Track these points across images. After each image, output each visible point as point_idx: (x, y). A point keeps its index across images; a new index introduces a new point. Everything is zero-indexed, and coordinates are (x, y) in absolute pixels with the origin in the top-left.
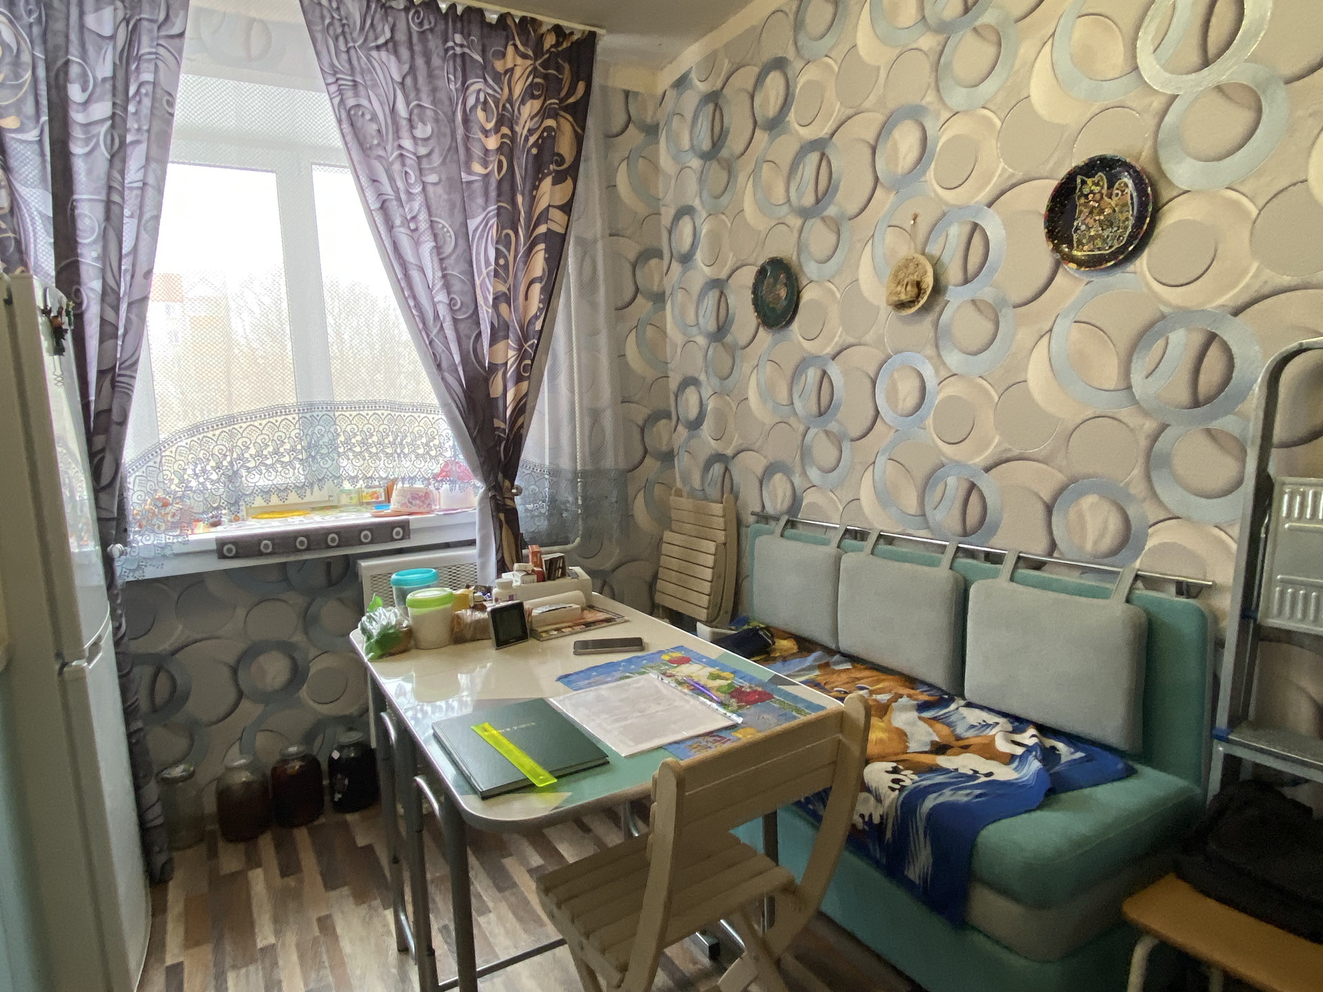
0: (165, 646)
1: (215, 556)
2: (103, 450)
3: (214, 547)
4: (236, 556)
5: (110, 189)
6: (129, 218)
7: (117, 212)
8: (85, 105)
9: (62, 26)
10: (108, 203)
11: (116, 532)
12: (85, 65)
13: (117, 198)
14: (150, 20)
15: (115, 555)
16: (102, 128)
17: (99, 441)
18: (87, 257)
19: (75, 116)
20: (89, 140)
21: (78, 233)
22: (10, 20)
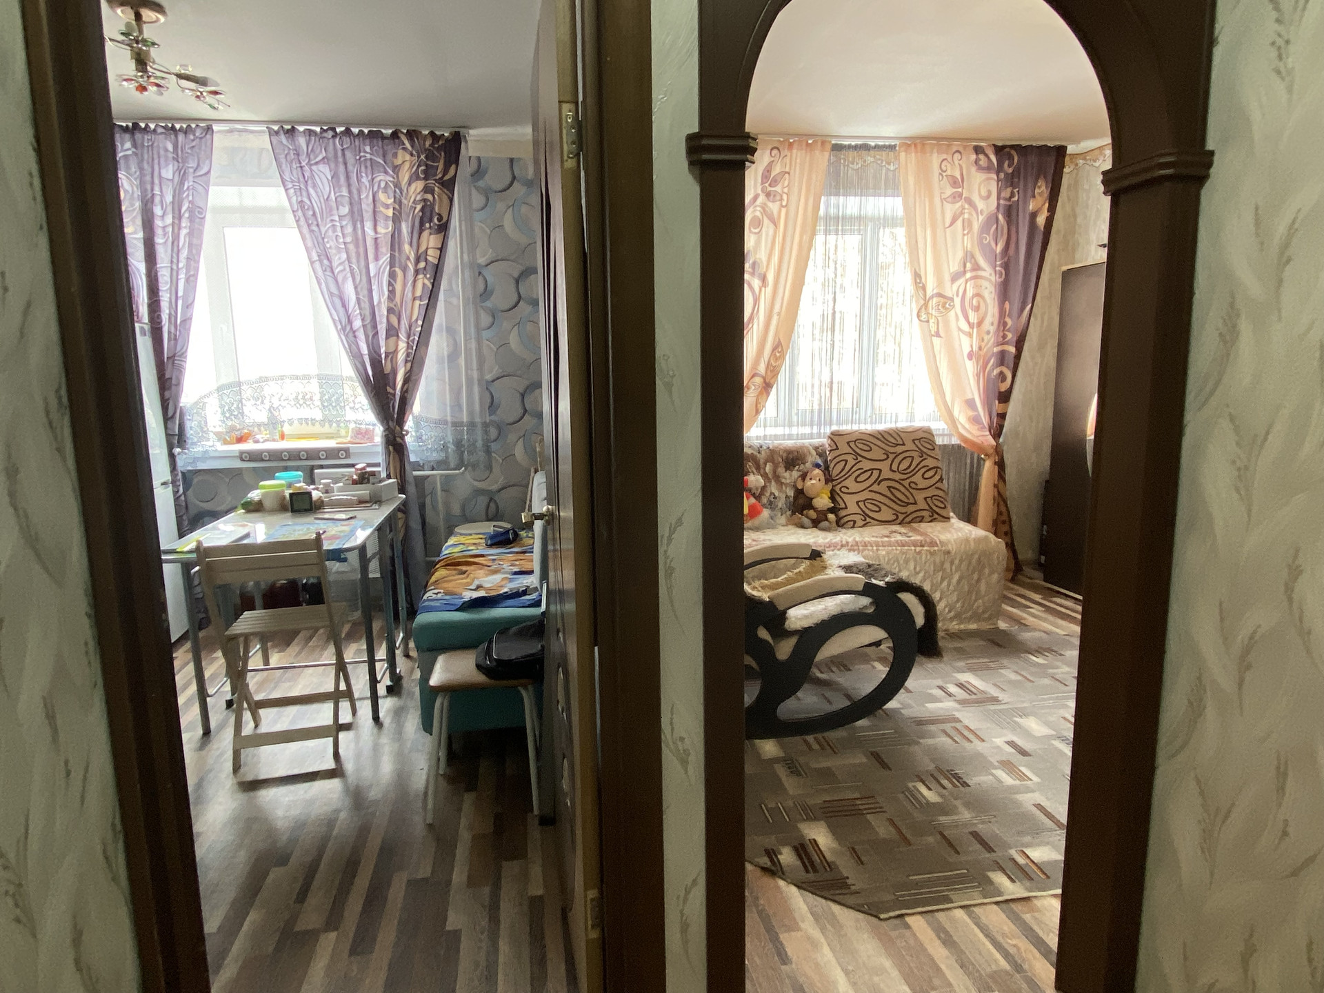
0: (222, 508)
1: (240, 460)
2: (169, 399)
3: (238, 455)
4: (250, 460)
5: (172, 262)
6: (182, 276)
7: (175, 273)
8: (163, 216)
9: (148, 178)
10: (172, 269)
11: (178, 442)
12: (162, 196)
13: (175, 267)
14: (192, 167)
15: (176, 454)
16: (170, 229)
17: (167, 394)
18: (165, 298)
19: (158, 223)
20: (165, 235)
21: (160, 285)
22: (128, 178)
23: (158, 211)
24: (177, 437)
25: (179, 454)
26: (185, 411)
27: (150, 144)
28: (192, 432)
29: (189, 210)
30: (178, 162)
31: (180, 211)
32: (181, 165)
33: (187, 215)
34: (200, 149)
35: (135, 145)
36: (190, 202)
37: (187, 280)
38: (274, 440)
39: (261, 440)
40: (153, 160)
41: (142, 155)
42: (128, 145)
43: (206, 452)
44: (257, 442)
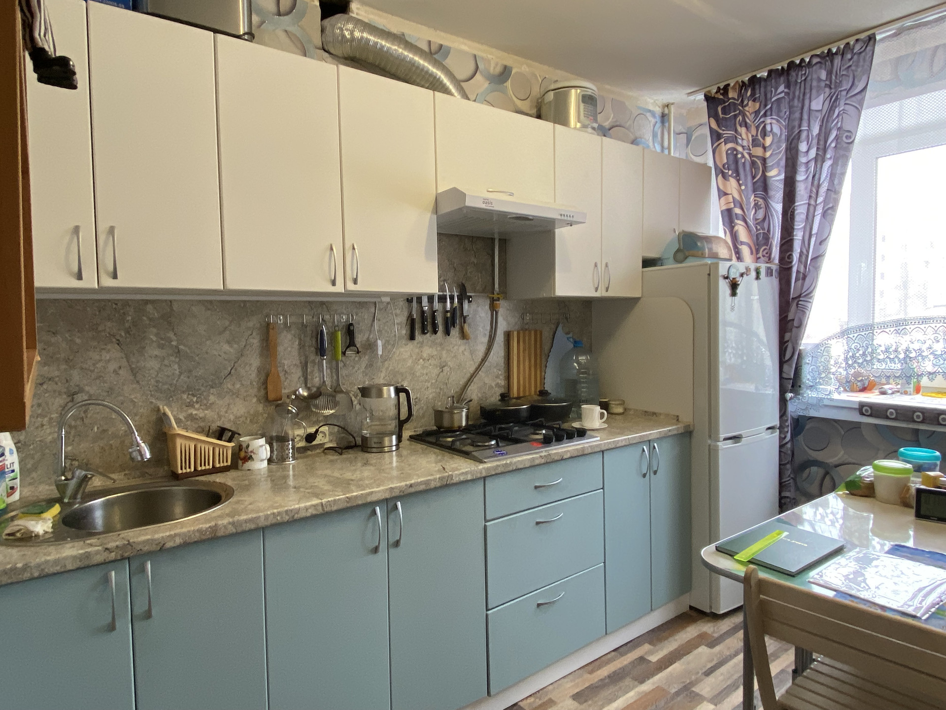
0: (833, 461)
1: (857, 413)
2: (788, 341)
3: (857, 406)
4: (870, 416)
5: (810, 197)
6: (819, 211)
7: (812, 208)
8: (807, 152)
9: (797, 115)
10: (809, 204)
11: (793, 386)
12: (809, 130)
13: (812, 202)
14: (845, 90)
15: (788, 399)
16: (812, 164)
17: (787, 336)
18: (798, 236)
19: (803, 159)
20: (807, 171)
21: (796, 223)
22: (778, 121)
23: (803, 147)
24: (792, 381)
25: (791, 399)
26: (804, 354)
27: (803, 78)
28: (809, 377)
29: (837, 138)
30: (831, 88)
31: (826, 142)
32: (833, 91)
33: (833, 145)
34: (857, 66)
35: (788, 86)
36: (839, 129)
37: (824, 214)
38: (906, 393)
39: (890, 392)
40: (804, 94)
41: (794, 93)
42: (782, 88)
43: (821, 399)
44: (883, 393)
